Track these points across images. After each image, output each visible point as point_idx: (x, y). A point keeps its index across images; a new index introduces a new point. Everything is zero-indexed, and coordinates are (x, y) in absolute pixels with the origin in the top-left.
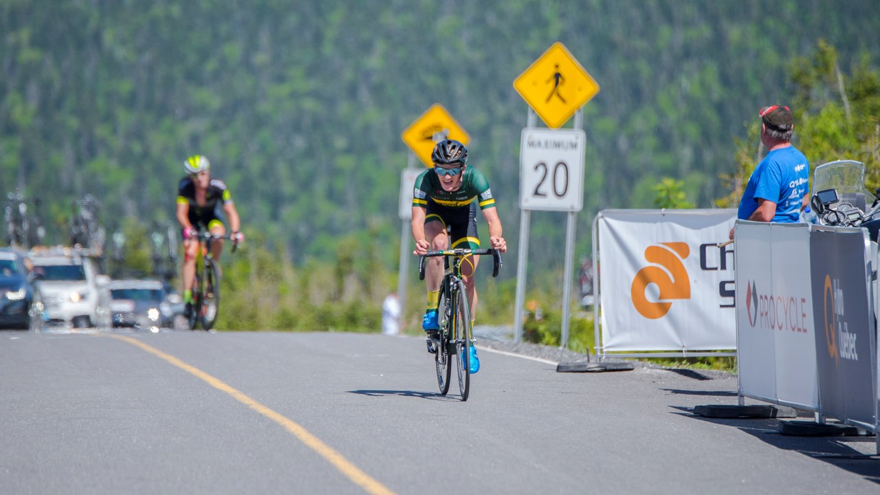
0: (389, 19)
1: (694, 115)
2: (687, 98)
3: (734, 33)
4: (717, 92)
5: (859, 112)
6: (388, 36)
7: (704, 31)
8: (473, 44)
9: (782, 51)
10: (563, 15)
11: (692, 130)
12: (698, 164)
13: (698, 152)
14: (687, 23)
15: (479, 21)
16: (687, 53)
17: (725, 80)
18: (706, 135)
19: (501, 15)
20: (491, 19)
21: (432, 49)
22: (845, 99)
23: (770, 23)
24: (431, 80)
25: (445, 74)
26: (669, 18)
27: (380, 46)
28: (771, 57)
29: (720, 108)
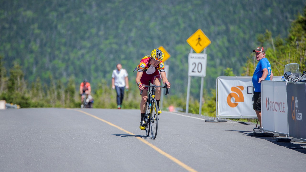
0: (137, 23)
1: (220, 50)
2: (218, 46)
3: (232, 28)
4: (227, 44)
5: (277, 50)
6: (136, 27)
7: (223, 27)
8: (160, 30)
9: (245, 33)
10: (184, 23)
11: (220, 55)
12: (221, 64)
13: (221, 60)
14: (219, 25)
15: (162, 24)
16: (219, 33)
17: (229, 41)
18: (223, 56)
19: (168, 22)
20: (165, 23)
21: (148, 31)
22: (274, 46)
23: (242, 25)
24: (148, 40)
25: (152, 38)
26: (214, 23)
27: (134, 30)
28: (242, 35)
29: (227, 49)
